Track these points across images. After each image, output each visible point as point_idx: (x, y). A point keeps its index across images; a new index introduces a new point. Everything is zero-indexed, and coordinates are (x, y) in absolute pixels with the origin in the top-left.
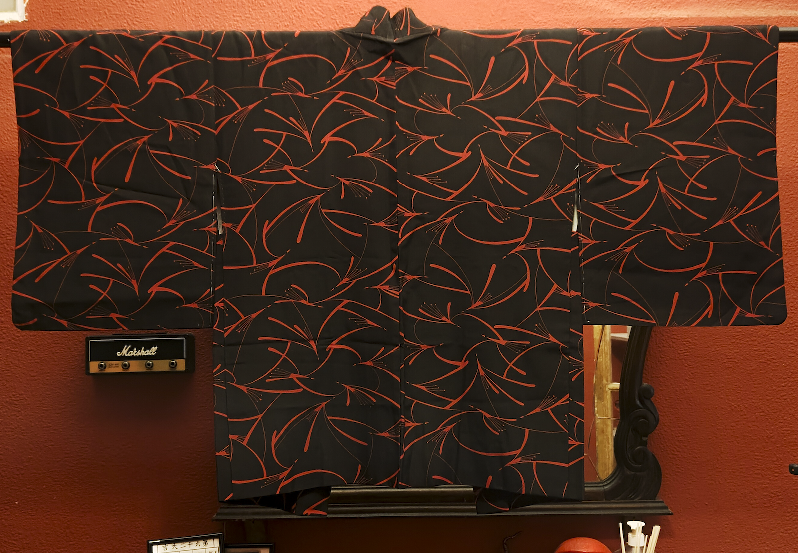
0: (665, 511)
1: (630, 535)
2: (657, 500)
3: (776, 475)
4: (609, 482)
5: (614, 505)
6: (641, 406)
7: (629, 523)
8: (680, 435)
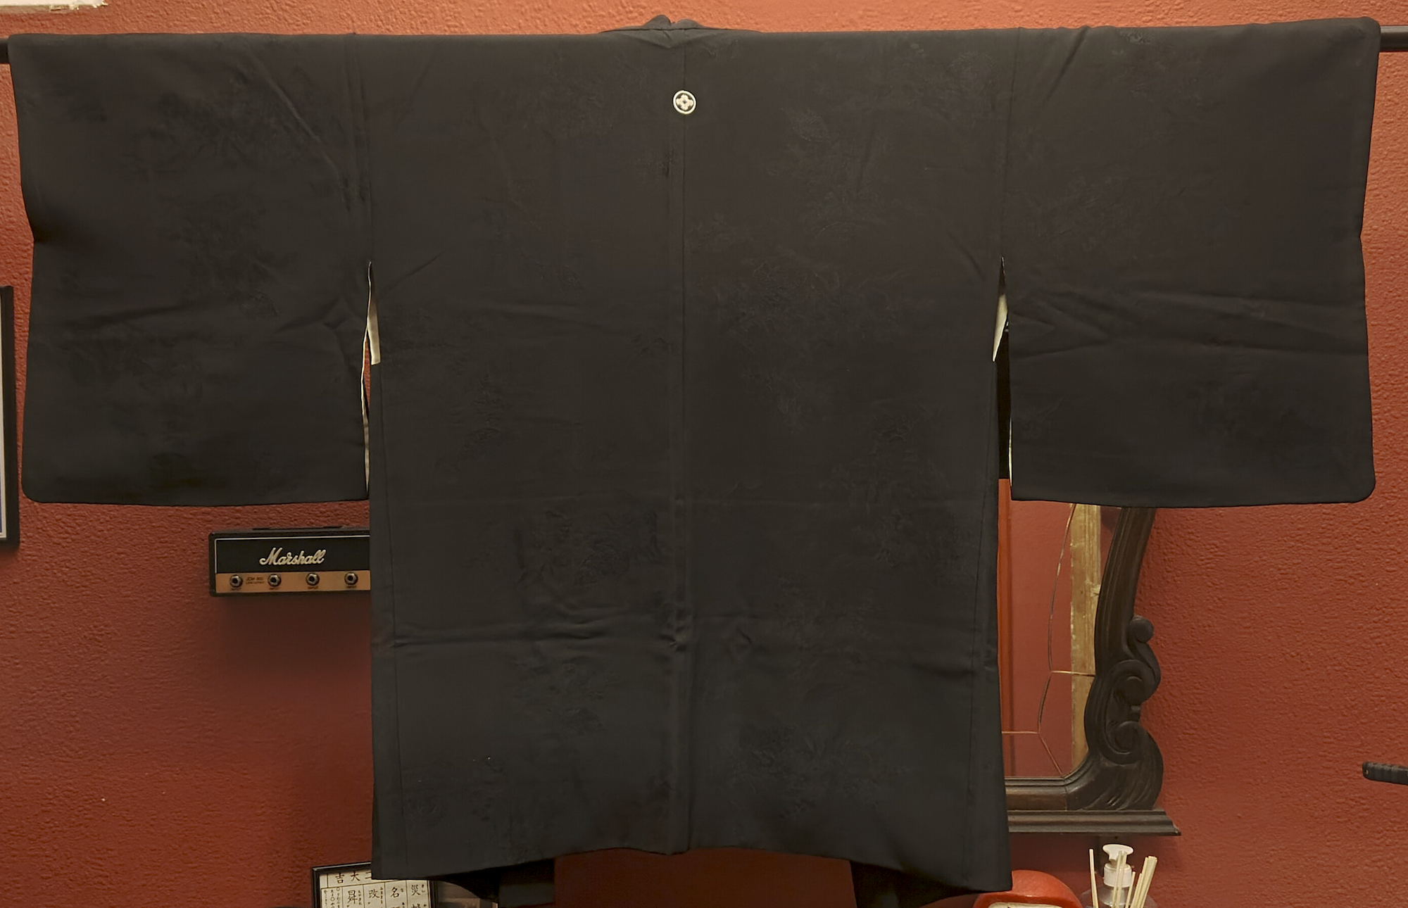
0: (1167, 829)
1: (1107, 867)
2: (1155, 810)
4: (1074, 779)
5: (1082, 819)
6: (1129, 653)
7: (1106, 848)
8: (1196, 701)
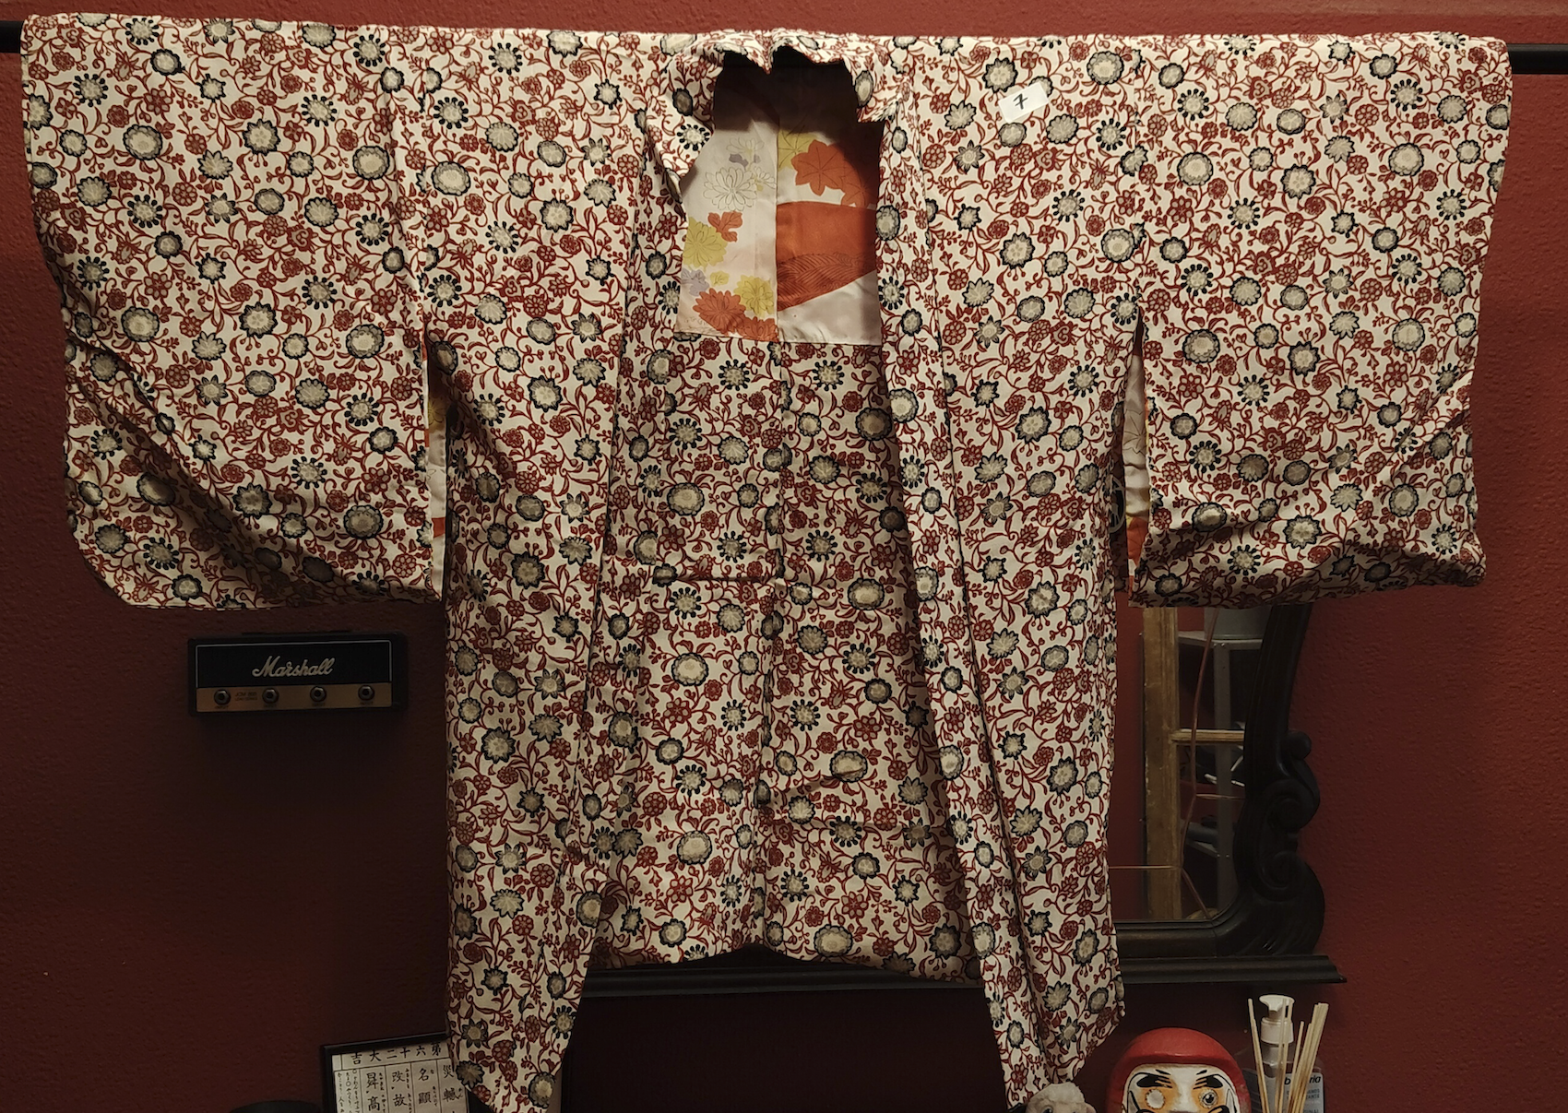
0: (1331, 975)
1: (1265, 1021)
2: (1315, 954)
3: (1537, 903)
4: (1223, 920)
5: (1234, 967)
6: (1286, 773)
7: (1263, 999)
